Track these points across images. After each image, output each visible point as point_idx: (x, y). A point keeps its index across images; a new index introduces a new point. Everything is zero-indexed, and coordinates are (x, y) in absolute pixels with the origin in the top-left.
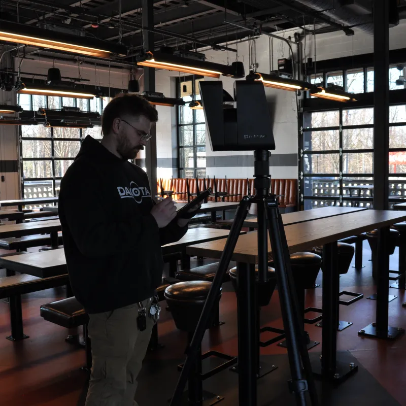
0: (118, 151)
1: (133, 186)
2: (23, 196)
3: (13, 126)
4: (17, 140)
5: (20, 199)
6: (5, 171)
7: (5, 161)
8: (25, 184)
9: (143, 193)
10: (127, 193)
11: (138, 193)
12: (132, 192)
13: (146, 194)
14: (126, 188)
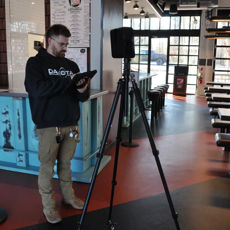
9: (68, 74)
10: (54, 72)
11: (64, 73)
12: (60, 73)
13: (70, 74)
14: (55, 70)
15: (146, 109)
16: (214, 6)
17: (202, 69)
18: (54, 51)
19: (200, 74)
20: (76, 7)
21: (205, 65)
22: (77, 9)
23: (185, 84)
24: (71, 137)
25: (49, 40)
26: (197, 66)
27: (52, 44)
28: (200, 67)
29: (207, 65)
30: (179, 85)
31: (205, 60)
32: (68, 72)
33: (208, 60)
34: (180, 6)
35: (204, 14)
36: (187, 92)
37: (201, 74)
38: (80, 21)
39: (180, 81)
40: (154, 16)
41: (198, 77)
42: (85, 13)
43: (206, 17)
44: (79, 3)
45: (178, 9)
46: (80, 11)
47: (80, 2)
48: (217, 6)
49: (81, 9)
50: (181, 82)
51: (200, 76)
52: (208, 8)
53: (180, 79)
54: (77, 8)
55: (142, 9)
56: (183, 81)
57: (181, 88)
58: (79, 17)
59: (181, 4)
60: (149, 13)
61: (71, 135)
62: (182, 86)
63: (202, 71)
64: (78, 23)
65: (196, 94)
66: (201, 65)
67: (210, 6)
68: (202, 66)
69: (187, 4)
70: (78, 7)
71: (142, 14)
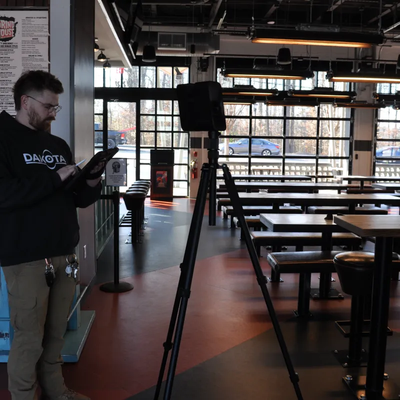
0: (31, 124)
1: (46, 154)
2: (374, 174)
3: (370, 109)
4: (373, 122)
5: (371, 175)
6: (360, 150)
7: (360, 141)
8: (377, 163)
9: (58, 161)
10: (34, 159)
11: (51, 160)
12: (44, 158)
13: (61, 161)
14: (35, 155)
15: (122, 224)
16: (214, 52)
17: (196, 154)
18: (33, 119)
19: (193, 163)
20: (7, 42)
21: (200, 147)
22: (7, 46)
23: (170, 181)
24: (68, 274)
25: (23, 99)
26: (188, 149)
27: (28, 107)
28: (193, 151)
29: (204, 148)
30: (160, 181)
31: (200, 139)
32: (58, 157)
33: (204, 138)
34: (159, 49)
35: (195, 64)
36: (174, 194)
37: (195, 163)
38: (14, 68)
39: (162, 175)
40: (119, 63)
41: (190, 168)
42: (23, 53)
43: (198, 69)
44: (13, 36)
45: (157, 55)
46: (15, 50)
47: (13, 33)
48: (217, 52)
49: (16, 47)
50: (163, 178)
51: (194, 166)
52: (204, 54)
53: (162, 172)
54: (9, 43)
55: (102, 52)
56: (166, 174)
57: (164, 186)
58: (12, 60)
59: (161, 46)
60: (111, 59)
61: (68, 270)
62: (165, 184)
63: (196, 158)
64: (9, 70)
65: (188, 195)
66: (194, 148)
67: (207, 51)
68: (196, 150)
69: (169, 46)
70: (10, 41)
71: (102, 60)
